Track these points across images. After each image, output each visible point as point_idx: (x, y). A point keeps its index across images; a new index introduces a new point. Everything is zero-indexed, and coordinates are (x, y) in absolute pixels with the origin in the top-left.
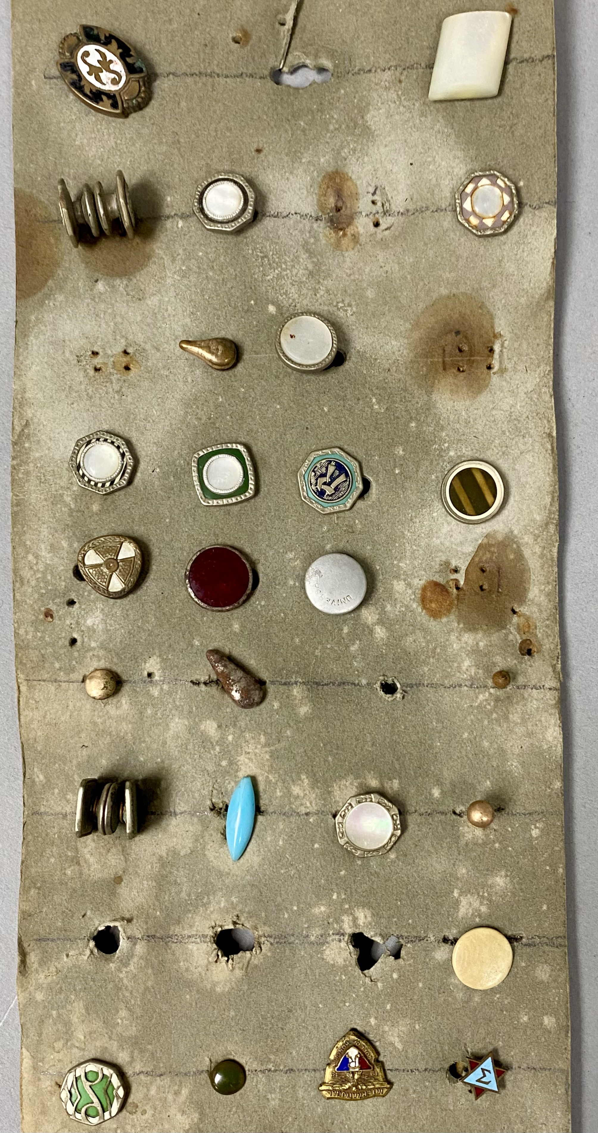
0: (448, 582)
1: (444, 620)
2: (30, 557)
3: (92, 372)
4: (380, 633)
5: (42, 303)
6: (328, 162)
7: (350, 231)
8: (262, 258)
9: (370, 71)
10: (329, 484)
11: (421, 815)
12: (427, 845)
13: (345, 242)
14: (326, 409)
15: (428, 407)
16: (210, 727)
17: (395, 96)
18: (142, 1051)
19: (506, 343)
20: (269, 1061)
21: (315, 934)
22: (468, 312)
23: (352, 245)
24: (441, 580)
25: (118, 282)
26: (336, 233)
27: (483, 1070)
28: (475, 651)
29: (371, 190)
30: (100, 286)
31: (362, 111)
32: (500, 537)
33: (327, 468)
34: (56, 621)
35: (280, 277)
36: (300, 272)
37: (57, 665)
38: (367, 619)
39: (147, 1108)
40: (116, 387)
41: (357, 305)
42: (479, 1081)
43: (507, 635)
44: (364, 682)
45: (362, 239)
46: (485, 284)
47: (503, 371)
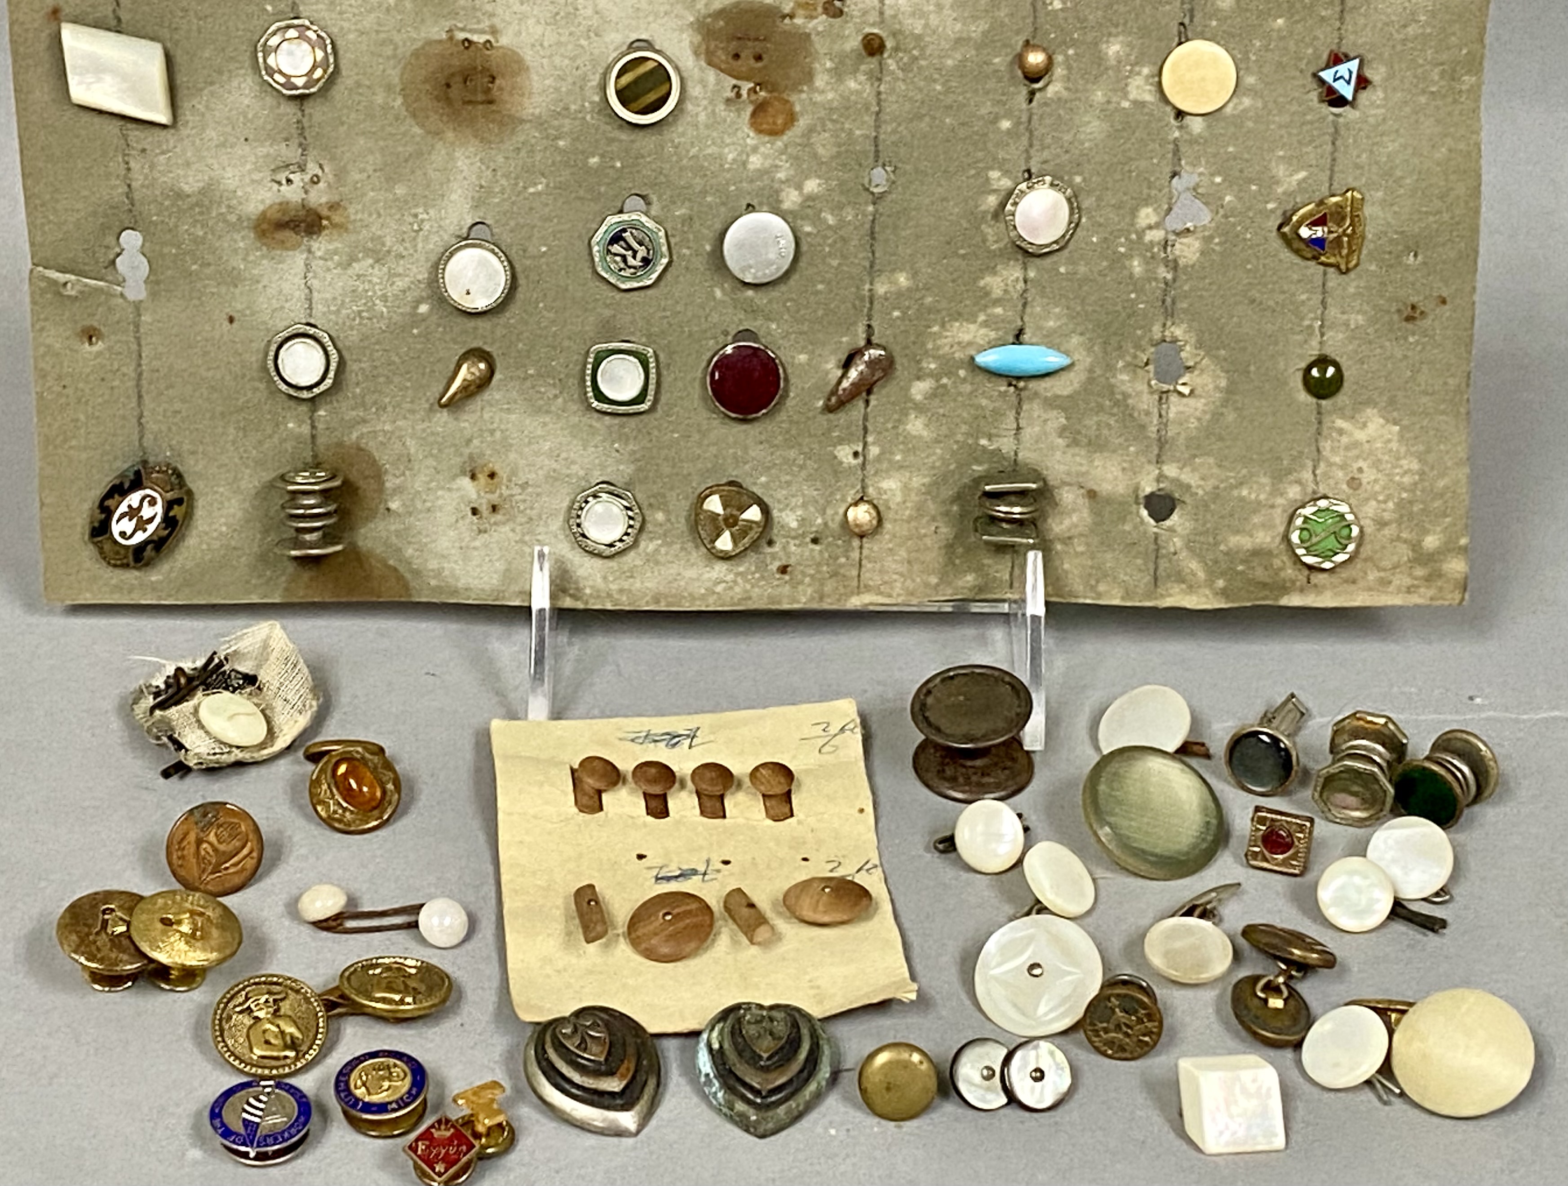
0: (751, 102)
1: (797, 108)
2: (719, 588)
3: (499, 517)
4: (812, 186)
5: (417, 573)
6: (243, 238)
7: (325, 212)
8: (361, 318)
9: (129, 186)
10: (635, 252)
11: (1031, 146)
12: (1067, 137)
13: (336, 219)
14: (544, 249)
15: (540, 123)
16: (920, 389)
17: (162, 158)
18: (1289, 472)
19: (460, 25)
20: (1310, 327)
21: (1163, 273)
22: (423, 72)
23: (340, 211)
24: (750, 109)
25: (388, 485)
26: (324, 228)
27: (1335, 80)
28: (838, 74)
29: (275, 186)
30: (394, 505)
31: (180, 195)
32: (698, 38)
33: (616, 255)
34: (792, 561)
35: (384, 298)
36: (377, 274)
37: (843, 560)
38: (794, 203)
39: (1356, 466)
40: (517, 490)
41: (416, 206)
42: (1349, 82)
43: (818, 33)
44: (871, 208)
45: (337, 198)
46: (388, 51)
47: (494, 31)
